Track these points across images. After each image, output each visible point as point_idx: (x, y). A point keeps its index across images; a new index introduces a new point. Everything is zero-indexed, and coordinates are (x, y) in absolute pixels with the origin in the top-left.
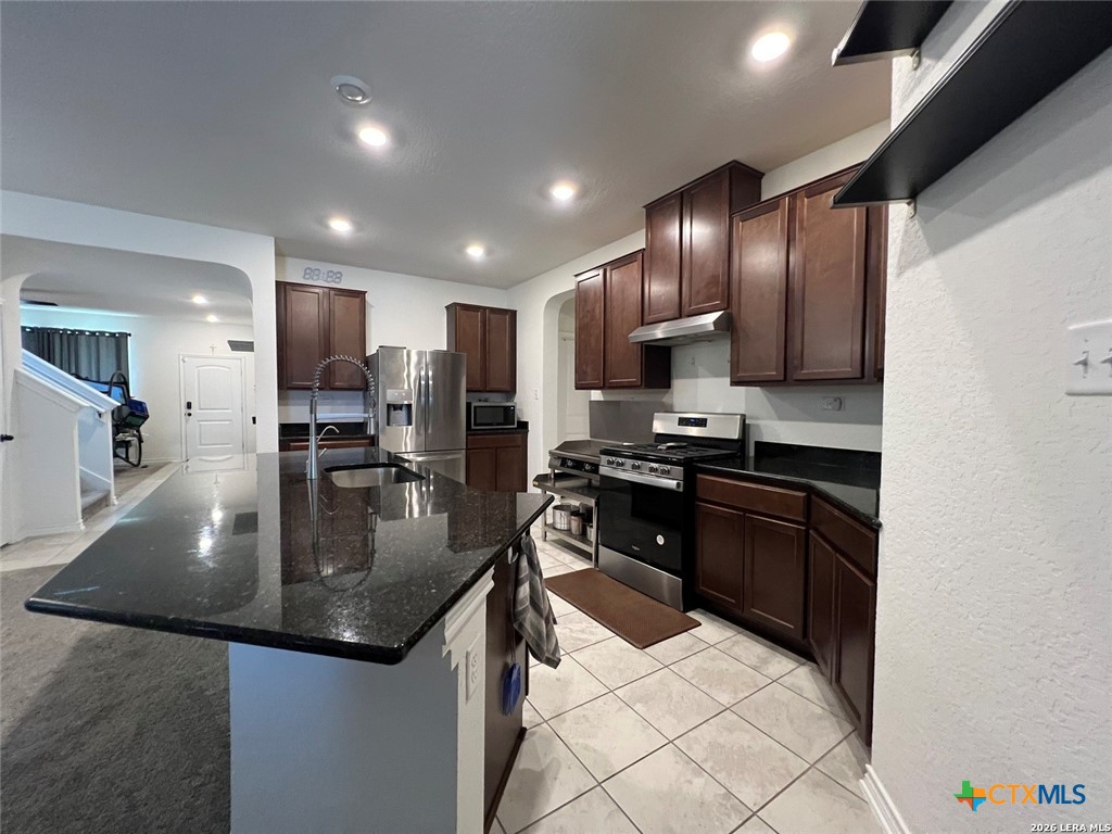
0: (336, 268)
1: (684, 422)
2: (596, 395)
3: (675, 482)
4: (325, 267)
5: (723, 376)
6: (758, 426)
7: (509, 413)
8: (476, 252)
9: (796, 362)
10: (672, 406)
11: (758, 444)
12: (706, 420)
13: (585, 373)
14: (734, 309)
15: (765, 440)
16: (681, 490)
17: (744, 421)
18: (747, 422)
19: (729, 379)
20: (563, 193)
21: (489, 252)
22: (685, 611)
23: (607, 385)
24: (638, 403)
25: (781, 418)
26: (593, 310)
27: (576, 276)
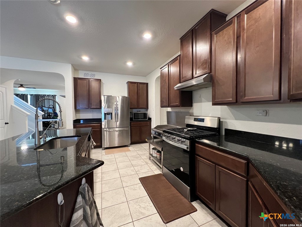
0: (93, 73)
1: (196, 120)
2: (169, 109)
3: (186, 146)
4: (90, 73)
5: (209, 101)
6: (226, 122)
7: (145, 115)
8: (130, 64)
9: (241, 94)
10: (193, 113)
11: (226, 130)
12: (204, 119)
13: (163, 102)
14: (213, 73)
15: (229, 128)
16: (188, 150)
17: (220, 120)
18: (221, 120)
19: (211, 103)
20: (147, 36)
21: (134, 64)
22: (192, 201)
23: (170, 106)
24: (181, 112)
25: (236, 119)
26: (165, 80)
27: (161, 68)
